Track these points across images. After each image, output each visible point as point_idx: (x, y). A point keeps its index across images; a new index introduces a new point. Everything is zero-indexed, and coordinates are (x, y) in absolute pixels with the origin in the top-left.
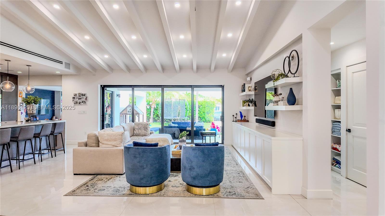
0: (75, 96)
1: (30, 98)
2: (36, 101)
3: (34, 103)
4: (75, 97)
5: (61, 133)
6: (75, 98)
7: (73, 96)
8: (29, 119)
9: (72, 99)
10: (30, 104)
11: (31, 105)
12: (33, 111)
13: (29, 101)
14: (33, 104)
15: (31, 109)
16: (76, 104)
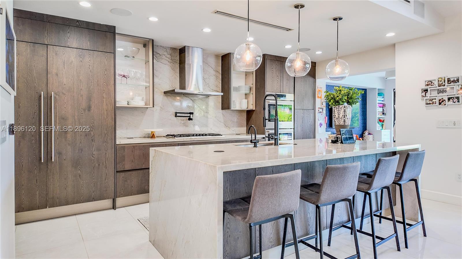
0: (427, 85)
1: (340, 91)
2: (352, 98)
3: (348, 102)
4: (429, 90)
5: (415, 181)
6: (427, 90)
7: (425, 88)
8: (337, 138)
9: (419, 94)
10: (339, 104)
11: (341, 106)
12: (344, 121)
13: (338, 96)
14: (346, 104)
15: (341, 116)
16: (430, 104)
